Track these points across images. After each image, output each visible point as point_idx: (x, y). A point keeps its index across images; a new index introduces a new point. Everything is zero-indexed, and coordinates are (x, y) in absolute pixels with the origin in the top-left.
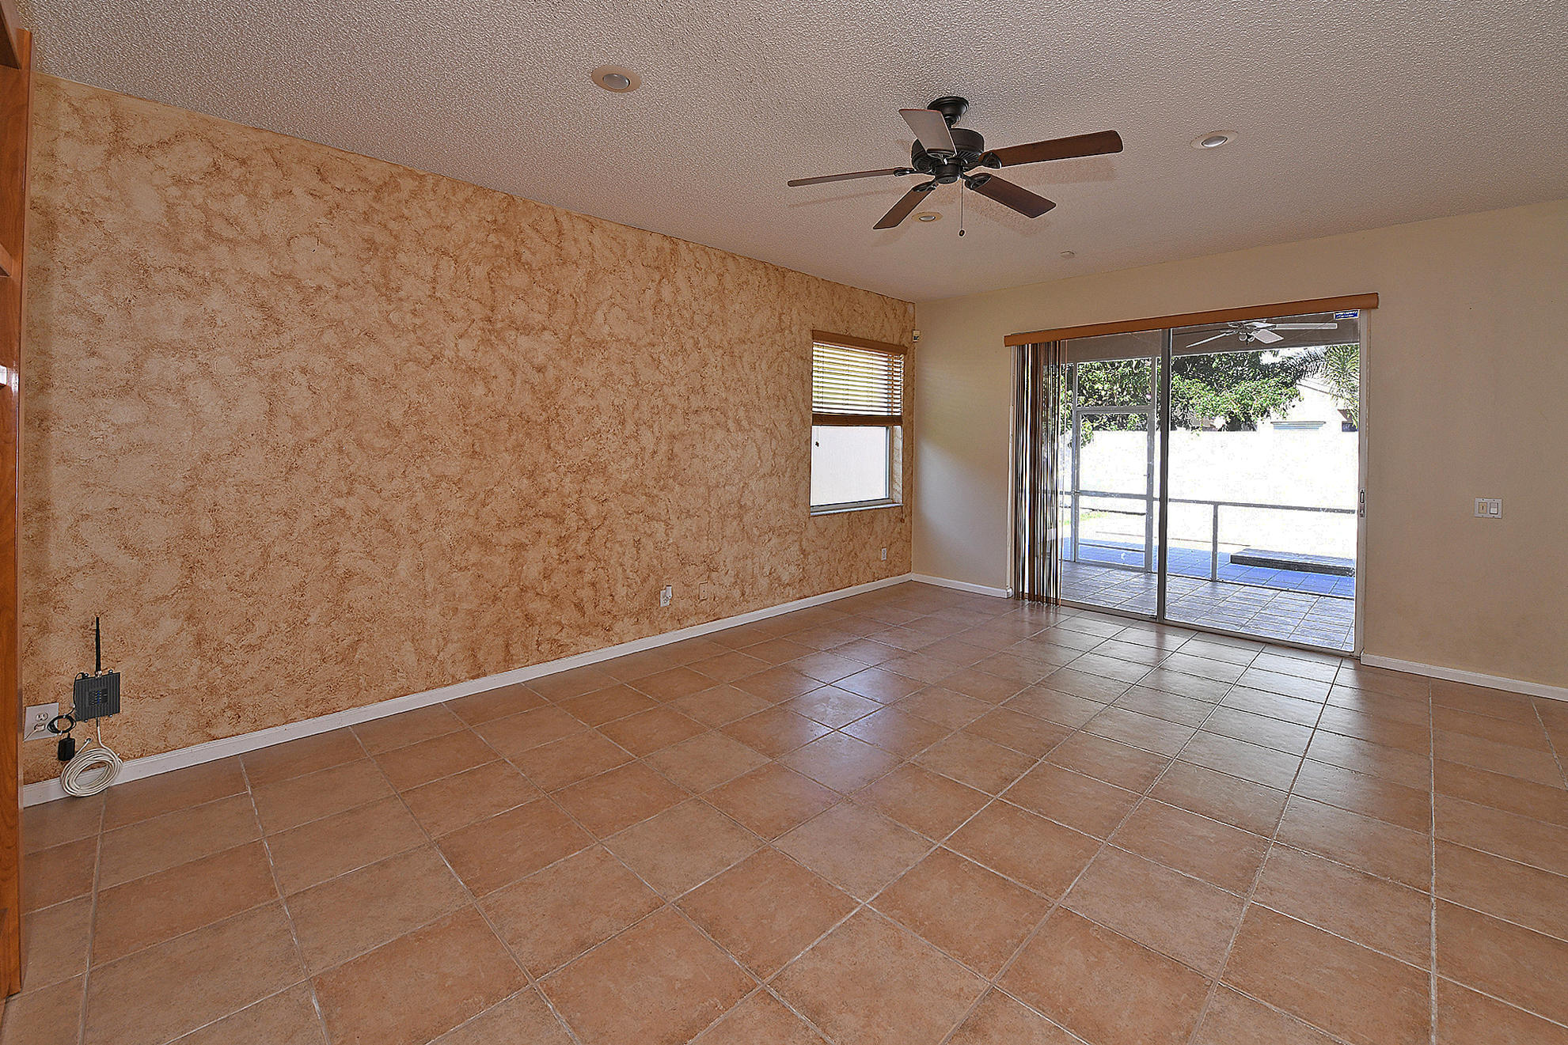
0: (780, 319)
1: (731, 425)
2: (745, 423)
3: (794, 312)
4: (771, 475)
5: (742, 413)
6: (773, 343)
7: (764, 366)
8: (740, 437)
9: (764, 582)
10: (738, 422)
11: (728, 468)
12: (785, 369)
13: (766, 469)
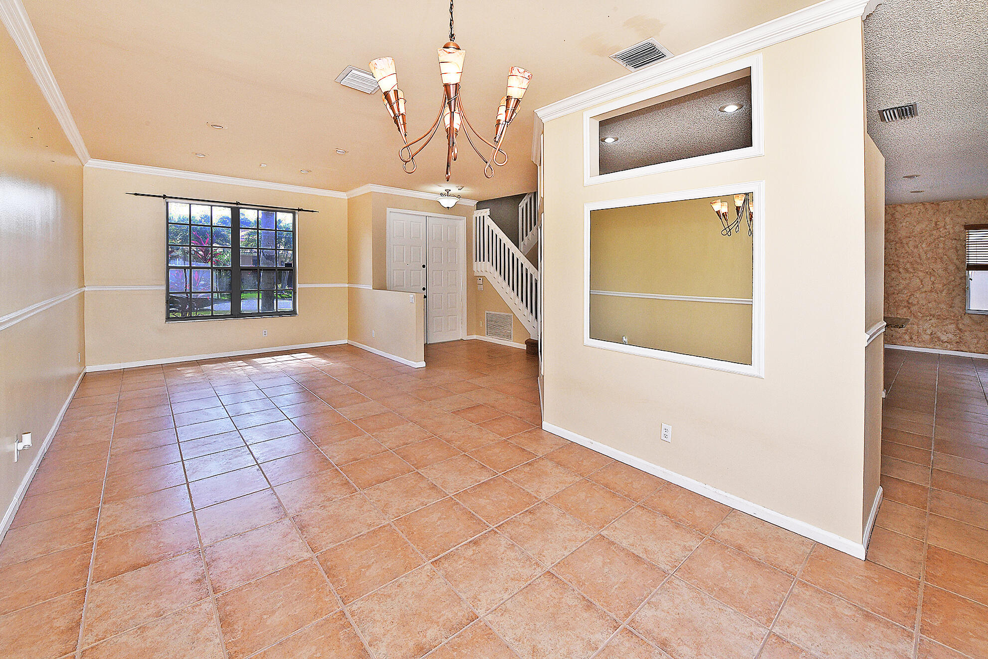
0: (936, 224)
1: (901, 270)
2: (911, 270)
3: (948, 219)
4: (931, 291)
5: (908, 266)
6: (931, 235)
7: (924, 246)
8: (907, 275)
9: (927, 337)
10: (907, 270)
11: (900, 287)
12: (941, 245)
13: (928, 288)
